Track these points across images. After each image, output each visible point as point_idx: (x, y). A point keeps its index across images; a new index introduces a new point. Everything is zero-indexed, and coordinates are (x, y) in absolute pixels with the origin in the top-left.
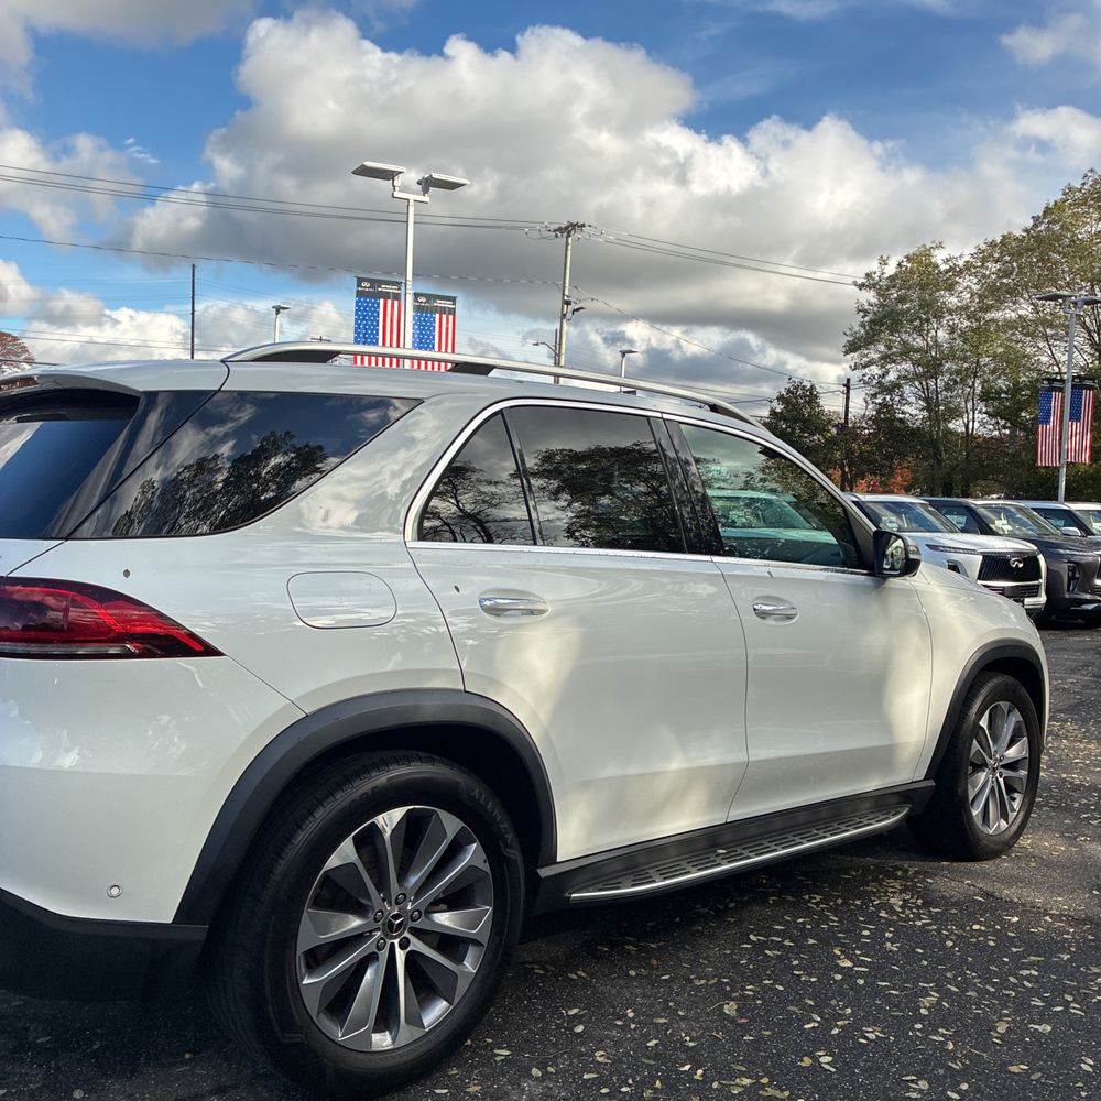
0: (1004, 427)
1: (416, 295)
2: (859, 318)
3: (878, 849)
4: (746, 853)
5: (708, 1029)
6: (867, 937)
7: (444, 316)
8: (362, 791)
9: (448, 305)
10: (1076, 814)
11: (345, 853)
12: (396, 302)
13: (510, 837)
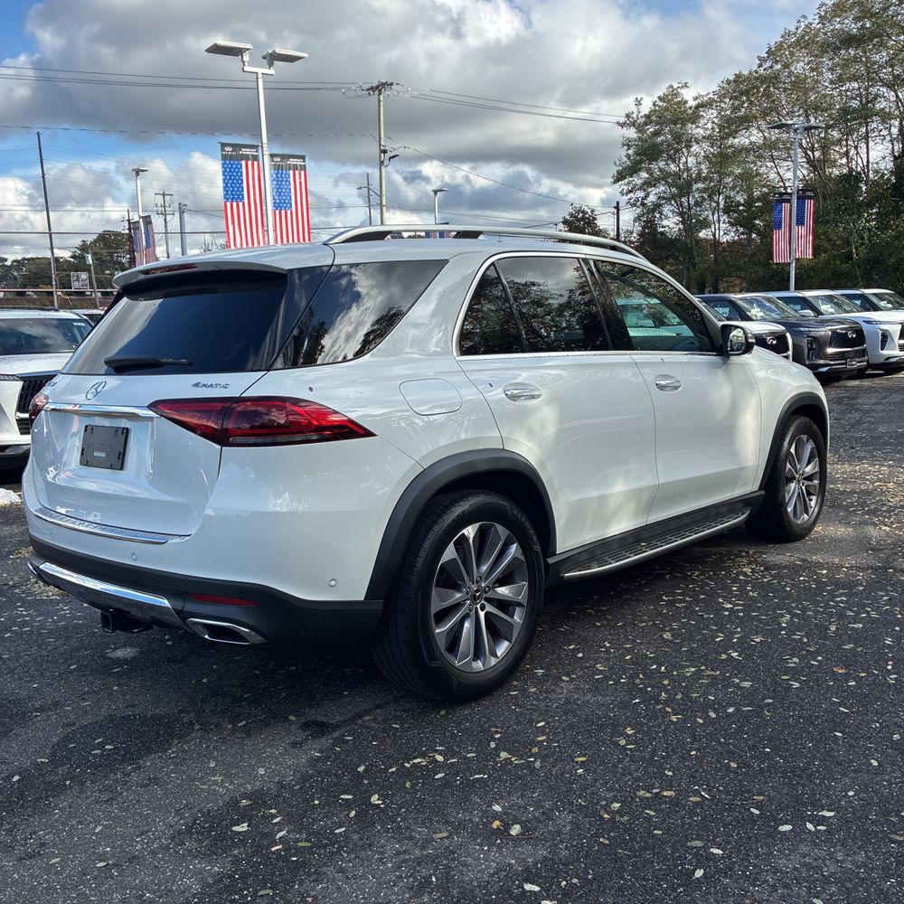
0: (742, 234)
1: (272, 156)
2: (623, 151)
3: (724, 542)
4: (659, 543)
5: (657, 647)
6: (736, 591)
7: (297, 172)
8: (457, 513)
9: (299, 162)
10: (846, 508)
11: (450, 553)
12: (256, 163)
13: (535, 537)
